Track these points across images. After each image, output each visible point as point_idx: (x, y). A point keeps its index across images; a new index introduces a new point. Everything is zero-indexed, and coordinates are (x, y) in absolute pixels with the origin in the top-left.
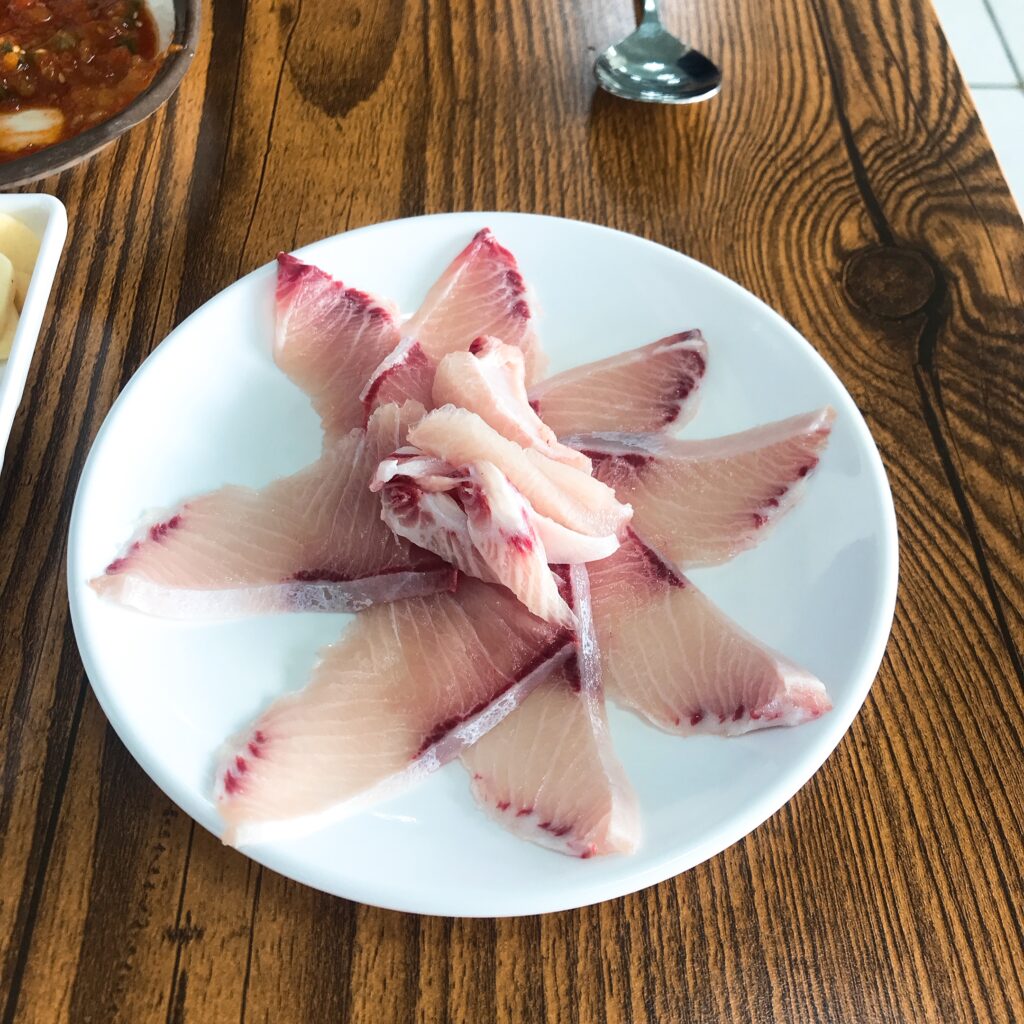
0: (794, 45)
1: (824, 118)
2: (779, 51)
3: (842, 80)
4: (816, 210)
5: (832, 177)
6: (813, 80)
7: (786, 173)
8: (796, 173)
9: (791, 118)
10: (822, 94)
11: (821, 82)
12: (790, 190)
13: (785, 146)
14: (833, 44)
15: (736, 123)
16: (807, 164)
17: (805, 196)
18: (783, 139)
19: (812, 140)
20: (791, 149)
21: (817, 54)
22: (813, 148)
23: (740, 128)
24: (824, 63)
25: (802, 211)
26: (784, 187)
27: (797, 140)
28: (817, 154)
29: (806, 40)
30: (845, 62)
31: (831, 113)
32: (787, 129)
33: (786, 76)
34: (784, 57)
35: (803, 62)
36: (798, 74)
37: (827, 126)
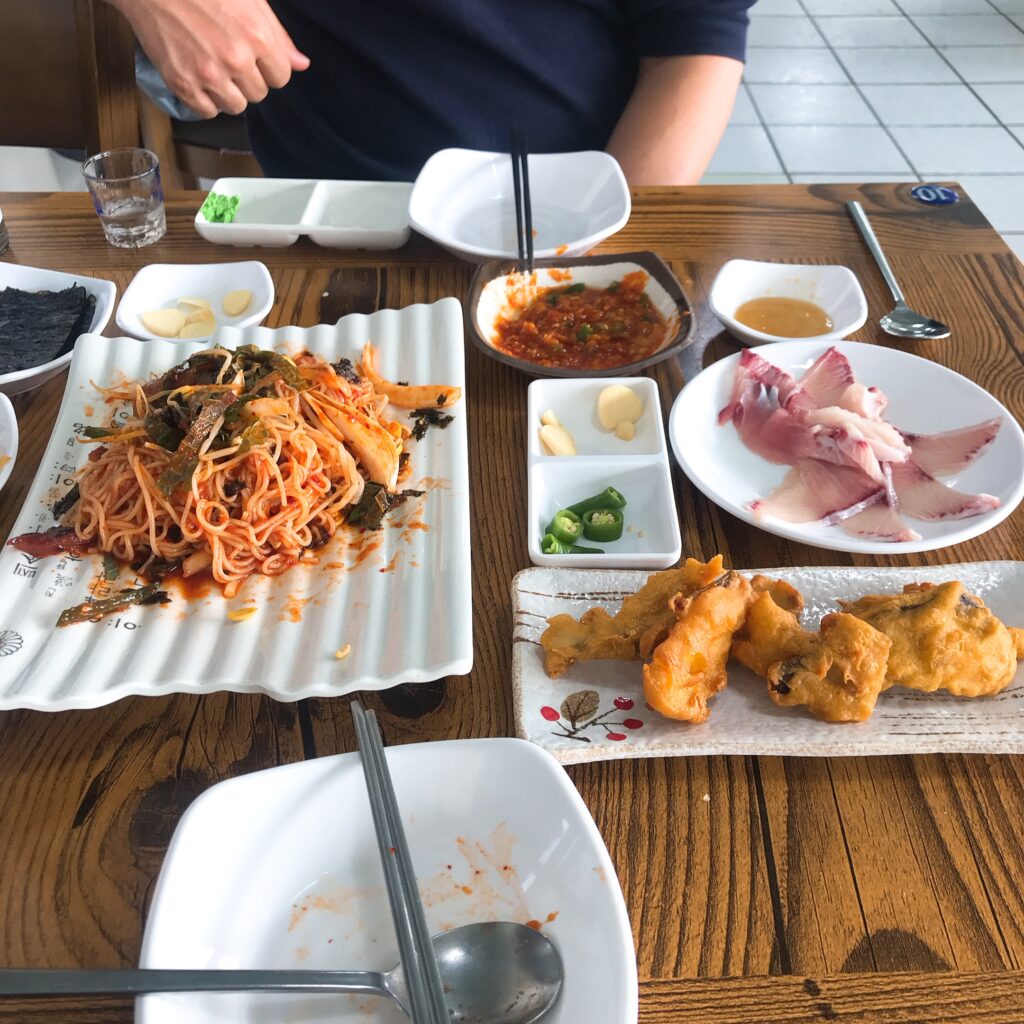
0: (978, 315)
1: (1004, 348)
2: (971, 319)
3: (1009, 331)
4: (1011, 387)
5: (1015, 373)
6: (993, 331)
7: (991, 372)
8: (996, 372)
9: (986, 348)
10: (999, 337)
11: (997, 332)
12: (995, 379)
13: (987, 360)
14: (999, 315)
15: (958, 350)
16: (1000, 368)
17: (1003, 382)
18: (985, 357)
19: (1000, 357)
20: (990, 362)
21: (991, 319)
22: (1001, 361)
23: (961, 353)
24: (996, 323)
25: (1003, 388)
26: (991, 378)
27: (992, 358)
28: (1005, 364)
29: (984, 313)
30: (1008, 323)
31: (1007, 346)
32: (986, 352)
33: (978, 329)
34: (974, 321)
35: (985, 324)
36: (984, 328)
37: (1006, 351)
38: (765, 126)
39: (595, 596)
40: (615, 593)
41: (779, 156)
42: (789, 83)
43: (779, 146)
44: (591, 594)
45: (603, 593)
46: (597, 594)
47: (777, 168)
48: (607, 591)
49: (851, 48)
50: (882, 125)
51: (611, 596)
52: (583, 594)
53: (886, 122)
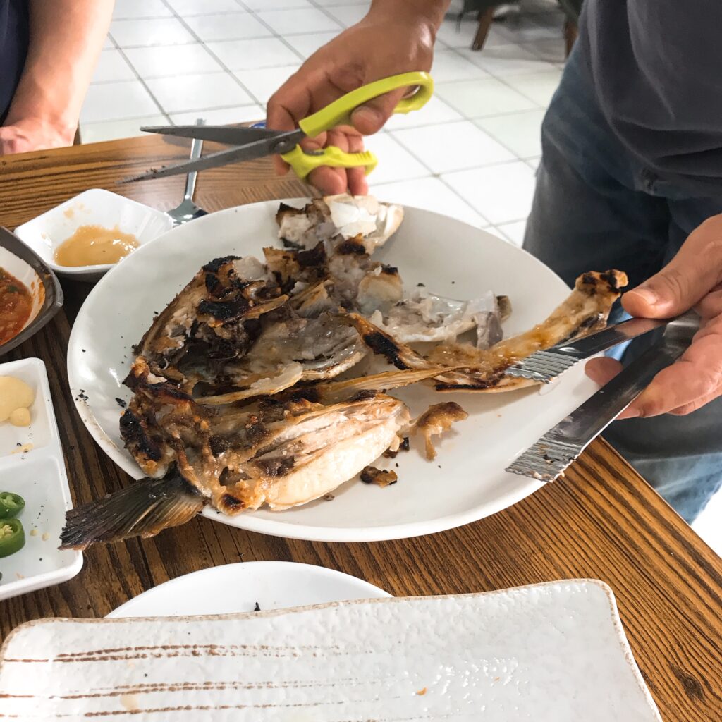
38: (141, 80)
39: (104, 654)
40: (128, 649)
41: (157, 103)
42: (153, 45)
43: (155, 94)
44: (99, 652)
45: (113, 651)
46: (107, 651)
47: (156, 110)
48: (118, 648)
49: (193, 16)
50: (226, 70)
51: (123, 653)
52: (90, 654)
53: (229, 68)
